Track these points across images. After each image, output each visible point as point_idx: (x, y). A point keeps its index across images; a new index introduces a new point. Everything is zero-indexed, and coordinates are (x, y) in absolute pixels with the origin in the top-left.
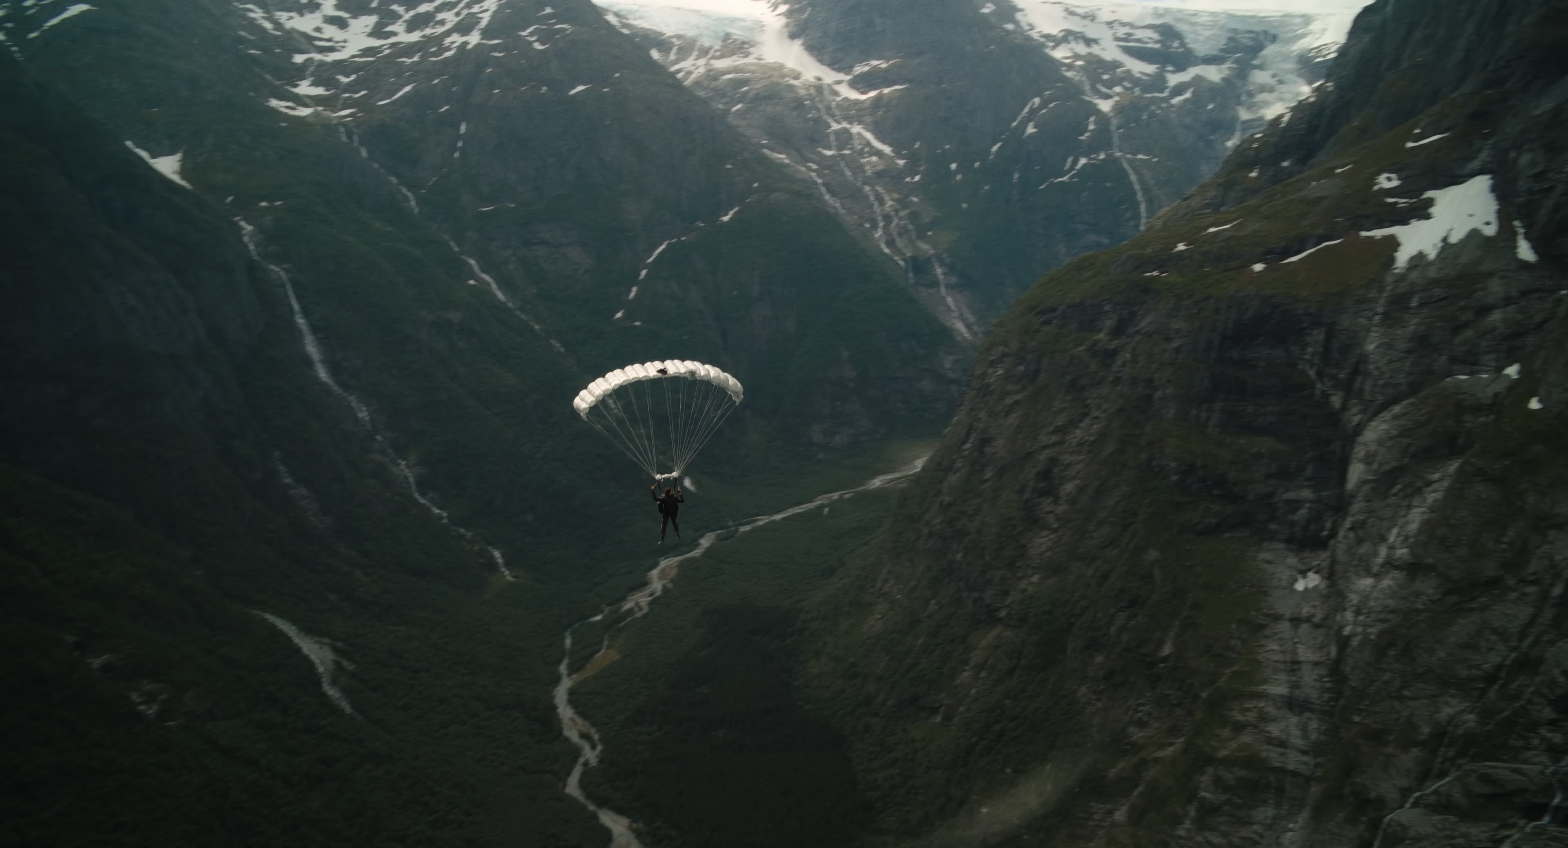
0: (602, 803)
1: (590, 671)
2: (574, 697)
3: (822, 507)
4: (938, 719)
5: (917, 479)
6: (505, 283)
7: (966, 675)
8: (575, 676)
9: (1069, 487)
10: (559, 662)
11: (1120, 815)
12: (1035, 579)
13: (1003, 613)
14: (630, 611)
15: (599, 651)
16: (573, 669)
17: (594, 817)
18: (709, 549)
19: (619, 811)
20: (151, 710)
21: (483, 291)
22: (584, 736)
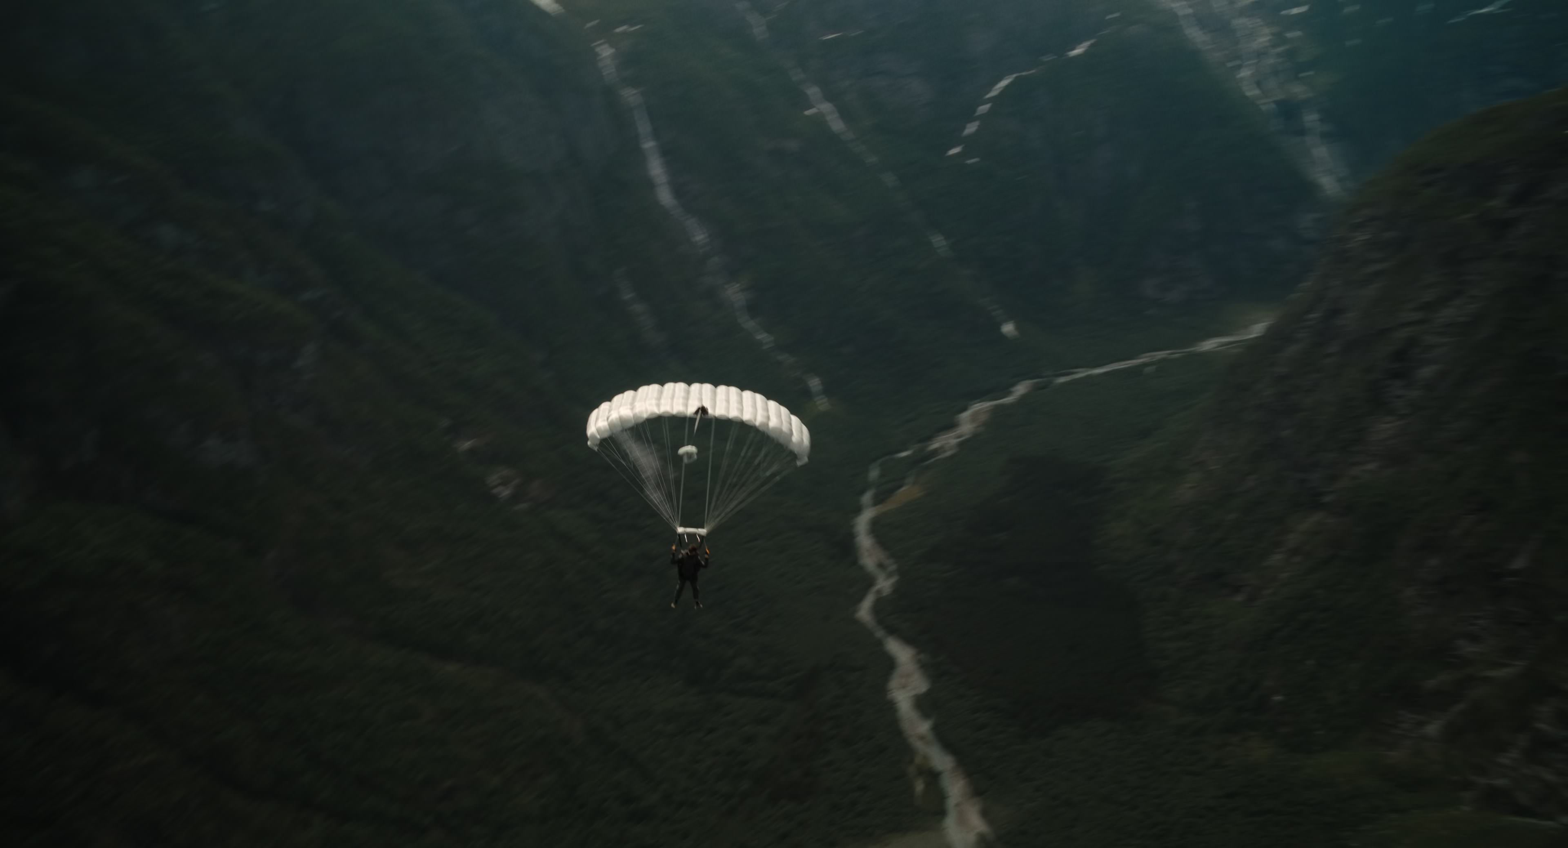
0: (892, 631)
1: (890, 505)
2: (875, 527)
3: (1145, 365)
4: (1239, 598)
5: (1253, 346)
6: (845, 114)
7: (1277, 558)
8: (878, 507)
9: (1426, 372)
10: (862, 492)
11: (1433, 729)
12: (1370, 466)
13: (1327, 499)
14: (935, 452)
15: (900, 487)
16: (878, 500)
17: (880, 643)
18: (1024, 397)
19: (908, 641)
20: (505, 492)
21: (819, 121)
22: (881, 566)
